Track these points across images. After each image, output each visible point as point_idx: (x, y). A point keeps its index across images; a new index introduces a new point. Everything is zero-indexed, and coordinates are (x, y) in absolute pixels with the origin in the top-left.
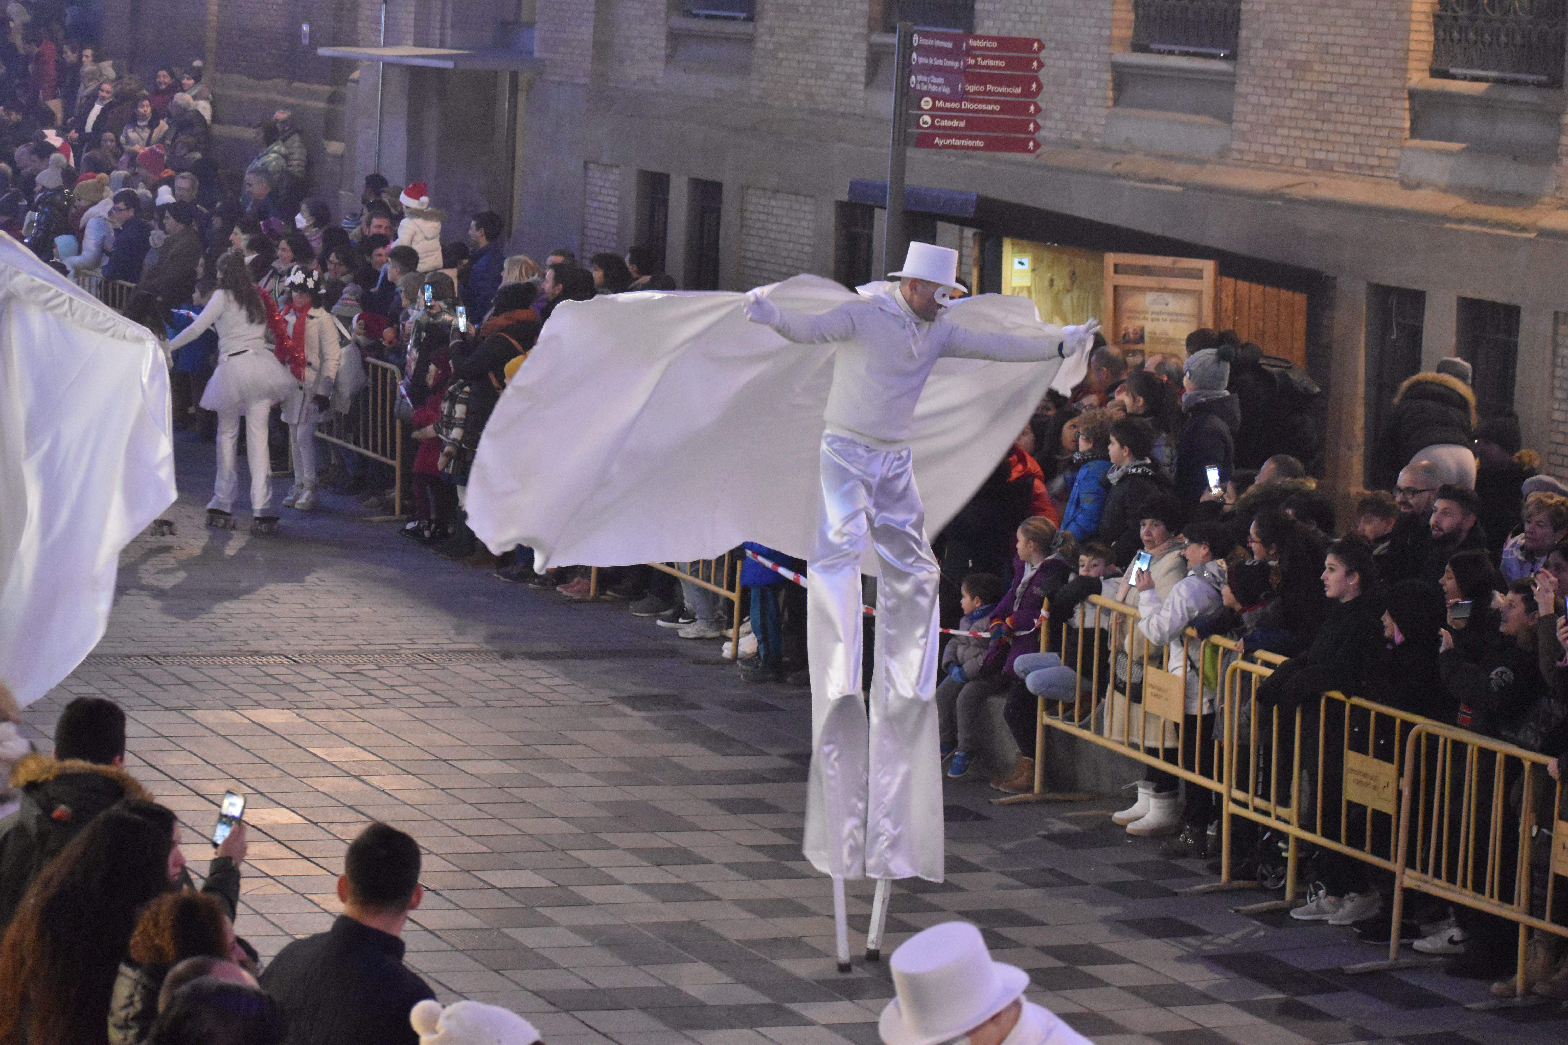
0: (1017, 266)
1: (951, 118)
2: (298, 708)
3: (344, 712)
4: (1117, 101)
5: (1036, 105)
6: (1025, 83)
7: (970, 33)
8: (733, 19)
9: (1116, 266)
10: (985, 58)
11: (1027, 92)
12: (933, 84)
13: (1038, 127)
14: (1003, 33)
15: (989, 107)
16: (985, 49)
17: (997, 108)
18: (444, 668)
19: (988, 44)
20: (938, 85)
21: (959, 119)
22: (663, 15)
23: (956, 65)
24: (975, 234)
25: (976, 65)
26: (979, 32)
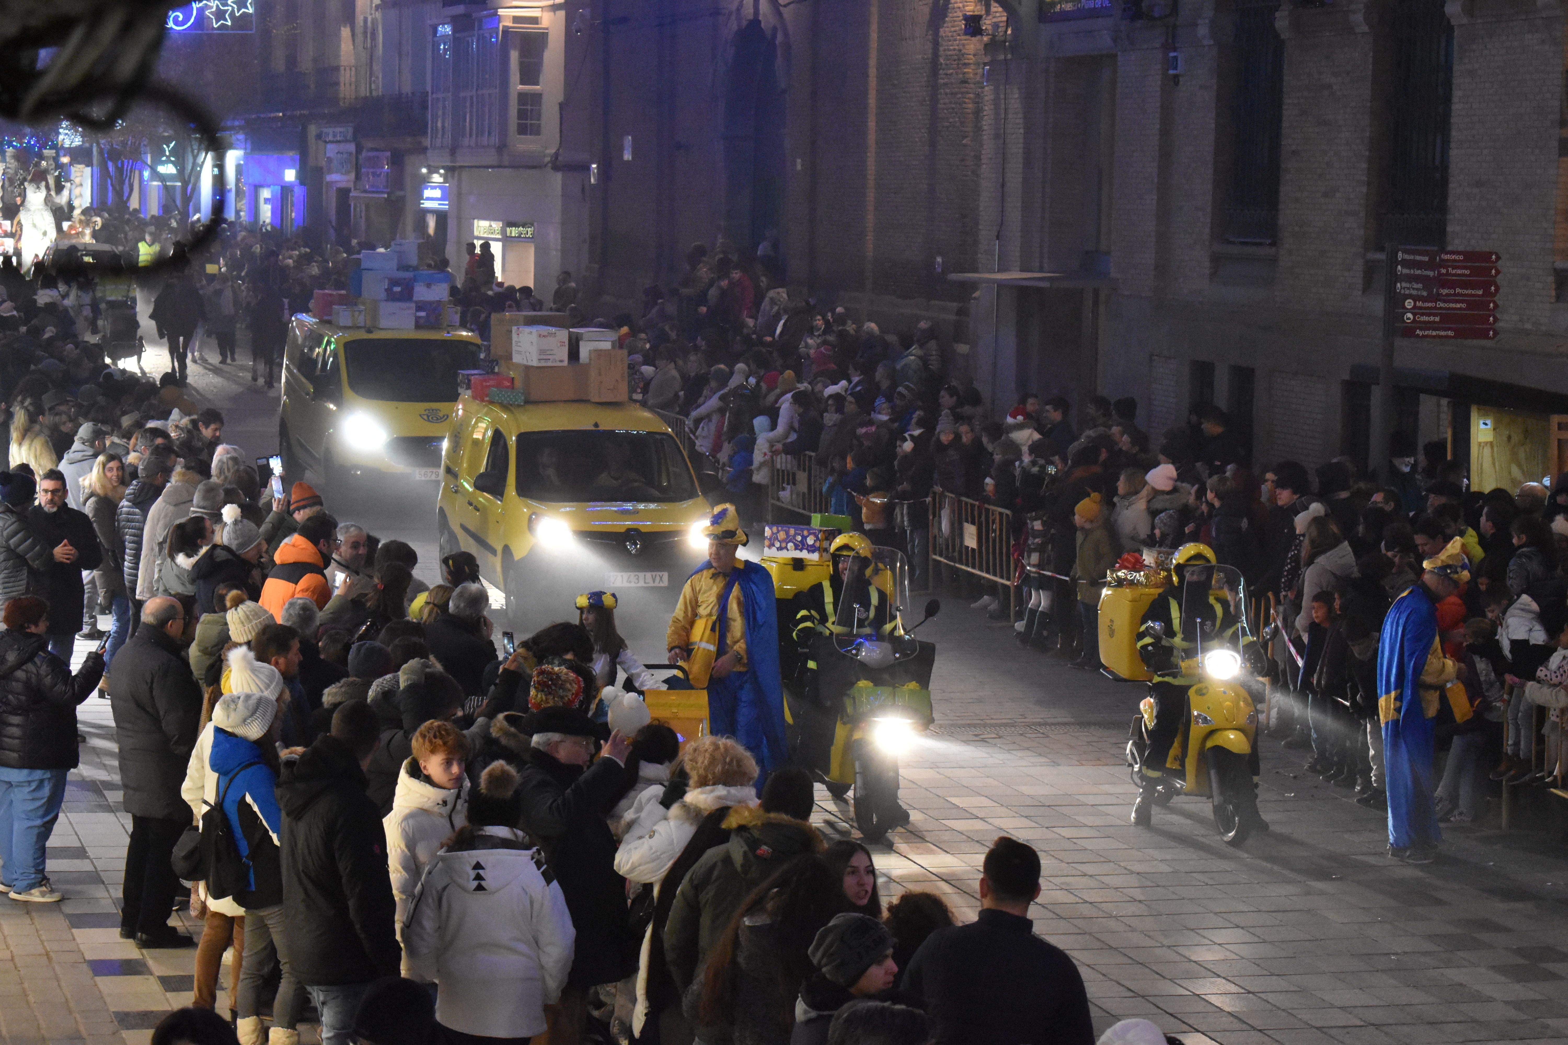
0: (1482, 426)
1: (1429, 315)
2: (938, 767)
3: (973, 770)
4: (1558, 298)
5: (1494, 302)
6: (1485, 286)
7: (1443, 250)
8: (1260, 244)
9: (1559, 424)
10: (1454, 268)
11: (1487, 293)
12: (1414, 289)
13: (1496, 320)
14: (1469, 249)
15: (1458, 306)
16: (1455, 261)
17: (1464, 306)
18: (1048, 737)
19: (1457, 257)
20: (1417, 289)
21: (1435, 315)
22: (1207, 243)
23: (1431, 274)
24: (1449, 402)
25: (1447, 274)
26: (1450, 248)
